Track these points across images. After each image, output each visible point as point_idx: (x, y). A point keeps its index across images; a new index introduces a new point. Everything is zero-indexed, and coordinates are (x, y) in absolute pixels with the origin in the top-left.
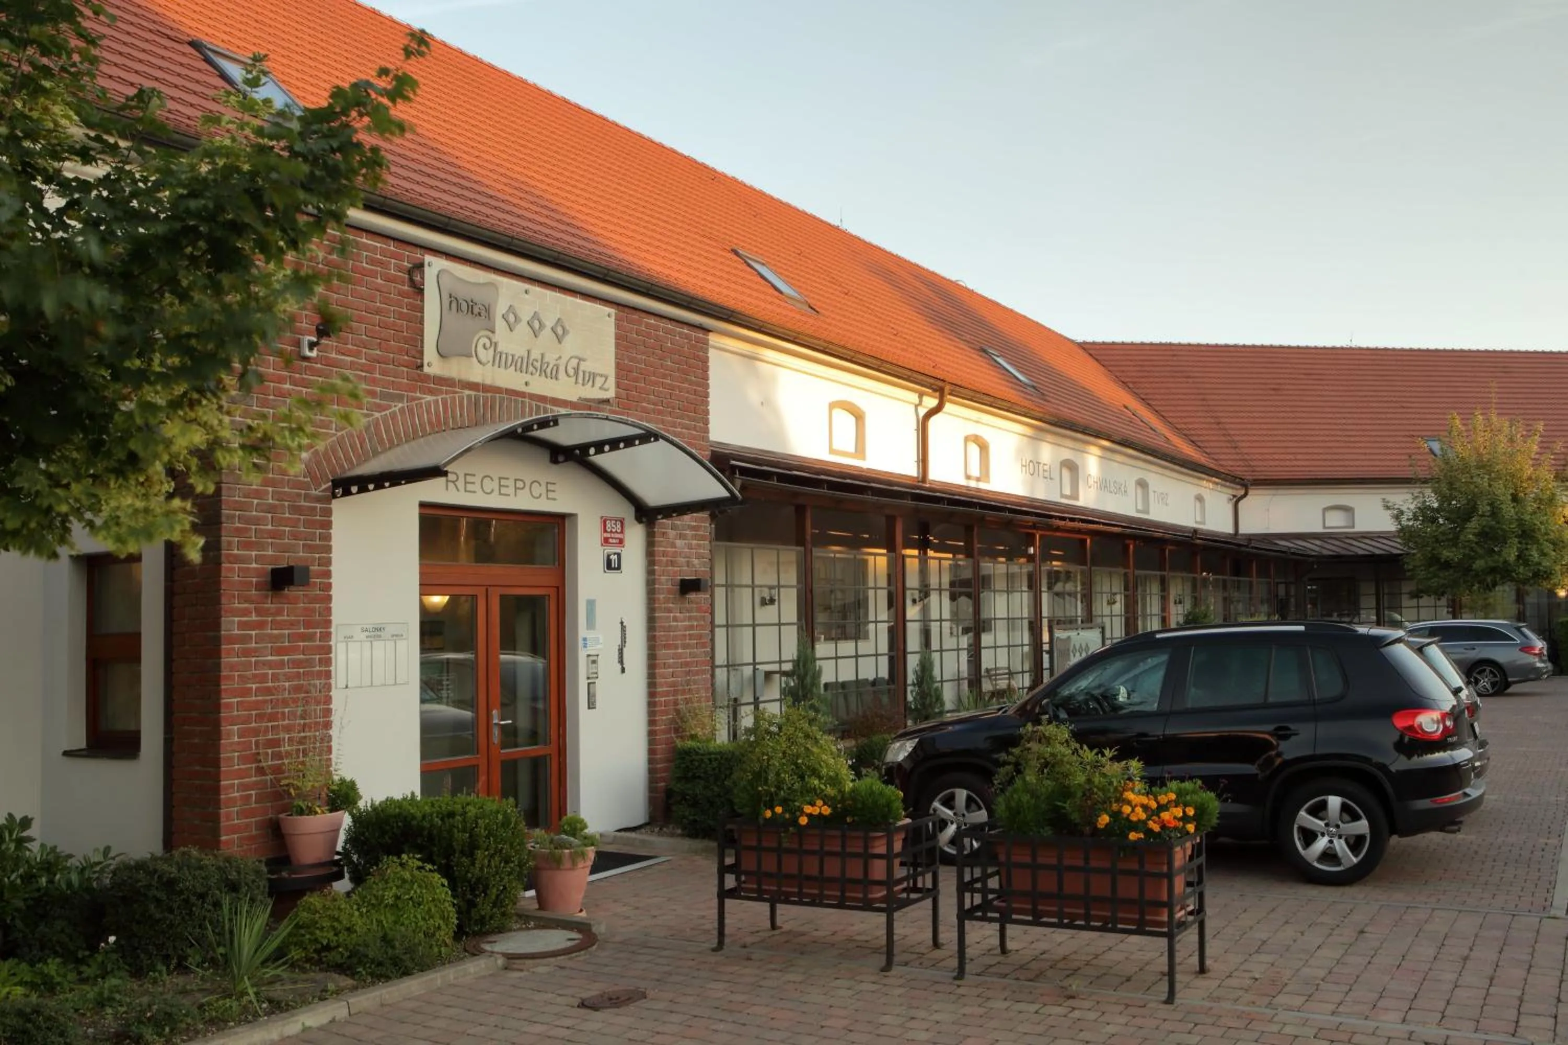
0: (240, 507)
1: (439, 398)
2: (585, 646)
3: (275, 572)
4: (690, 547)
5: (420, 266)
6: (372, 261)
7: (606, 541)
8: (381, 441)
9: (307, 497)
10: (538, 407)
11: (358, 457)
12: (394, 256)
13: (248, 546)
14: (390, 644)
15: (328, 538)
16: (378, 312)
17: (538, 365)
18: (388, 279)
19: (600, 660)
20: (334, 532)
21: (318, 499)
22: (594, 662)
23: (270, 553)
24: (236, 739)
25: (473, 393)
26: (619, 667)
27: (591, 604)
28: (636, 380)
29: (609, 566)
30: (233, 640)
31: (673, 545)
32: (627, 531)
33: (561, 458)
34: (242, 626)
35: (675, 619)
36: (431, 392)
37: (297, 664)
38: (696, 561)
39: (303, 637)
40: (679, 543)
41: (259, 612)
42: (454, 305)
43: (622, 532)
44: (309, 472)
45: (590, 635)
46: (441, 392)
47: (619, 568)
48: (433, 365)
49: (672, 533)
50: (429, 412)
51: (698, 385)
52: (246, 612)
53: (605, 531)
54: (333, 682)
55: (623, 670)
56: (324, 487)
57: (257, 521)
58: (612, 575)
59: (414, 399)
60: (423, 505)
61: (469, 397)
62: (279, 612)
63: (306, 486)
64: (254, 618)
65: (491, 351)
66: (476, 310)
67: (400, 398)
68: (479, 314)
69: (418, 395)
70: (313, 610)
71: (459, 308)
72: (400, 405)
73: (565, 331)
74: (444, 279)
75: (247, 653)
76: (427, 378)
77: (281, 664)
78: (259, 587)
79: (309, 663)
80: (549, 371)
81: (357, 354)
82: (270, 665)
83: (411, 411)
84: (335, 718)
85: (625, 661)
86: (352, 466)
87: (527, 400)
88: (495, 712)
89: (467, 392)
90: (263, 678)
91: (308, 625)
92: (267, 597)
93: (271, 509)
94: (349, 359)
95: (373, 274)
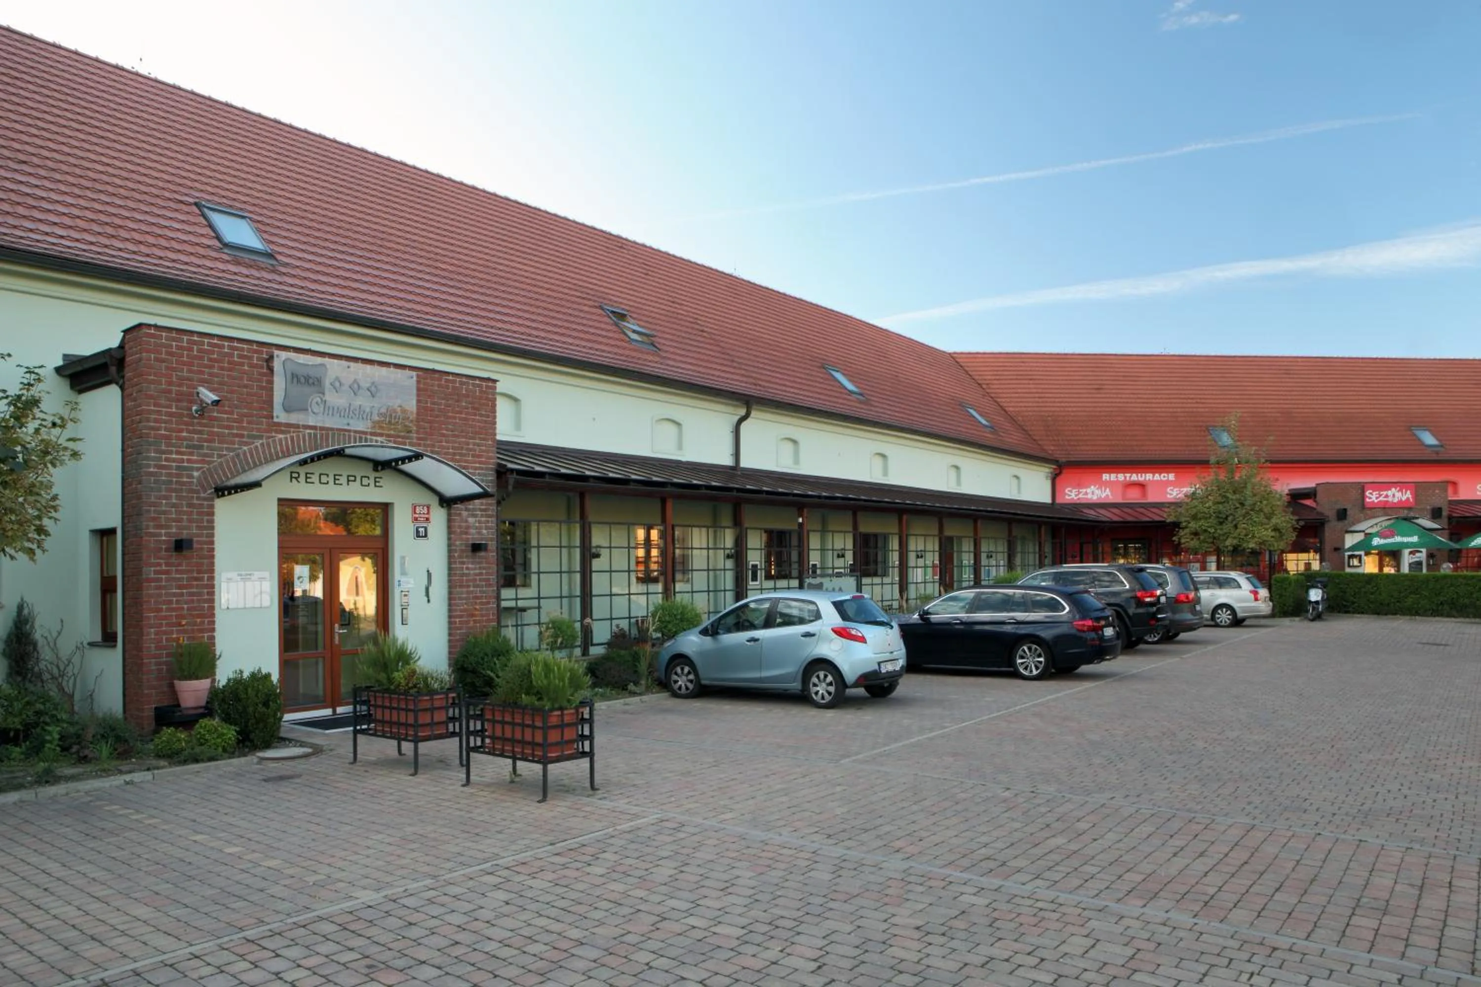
0: (154, 505)
1: (288, 436)
2: (399, 585)
3: (176, 541)
4: (480, 522)
5: (271, 358)
6: (240, 356)
7: (416, 519)
8: (248, 463)
9: (198, 498)
10: (361, 438)
11: (231, 473)
12: (256, 352)
13: (160, 527)
14: (258, 583)
15: (212, 521)
16: (246, 386)
17: (357, 413)
18: (252, 366)
19: (410, 594)
20: (216, 518)
21: (205, 499)
22: (405, 595)
23: (174, 530)
24: (153, 637)
25: (312, 431)
26: (426, 599)
27: (403, 558)
28: (437, 416)
29: (418, 535)
30: (149, 580)
31: (467, 521)
32: (431, 513)
33: (380, 468)
34: (156, 572)
35: (467, 568)
36: (282, 432)
37: (192, 594)
38: (484, 531)
39: (196, 579)
40: (471, 520)
41: (167, 564)
42: (295, 380)
43: (428, 513)
44: (200, 483)
45: (403, 579)
46: (289, 432)
47: (426, 536)
48: (280, 416)
49: (465, 513)
50: (281, 445)
51: (488, 416)
52: (159, 565)
53: (415, 513)
54: (216, 605)
55: (429, 601)
56: (209, 491)
57: (165, 513)
58: (421, 541)
59: (269, 438)
60: (280, 500)
61: (310, 434)
62: (180, 565)
63: (198, 492)
64: (164, 568)
65: (322, 406)
66: (311, 381)
67: (261, 437)
68: (313, 383)
69: (273, 434)
70: (202, 564)
71: (298, 381)
72: (261, 441)
73: (377, 390)
74: (289, 365)
75: (159, 588)
76: (279, 424)
77: (182, 595)
78: (167, 550)
79: (200, 594)
80: (365, 416)
81: (231, 413)
82: (174, 595)
83: (268, 444)
84: (217, 626)
85: (430, 594)
86: (228, 479)
87: (352, 434)
88: (337, 626)
89: (308, 431)
90: (170, 602)
91: (199, 572)
92: (172, 556)
93: (174, 505)
94: (226, 416)
95: (242, 364)
